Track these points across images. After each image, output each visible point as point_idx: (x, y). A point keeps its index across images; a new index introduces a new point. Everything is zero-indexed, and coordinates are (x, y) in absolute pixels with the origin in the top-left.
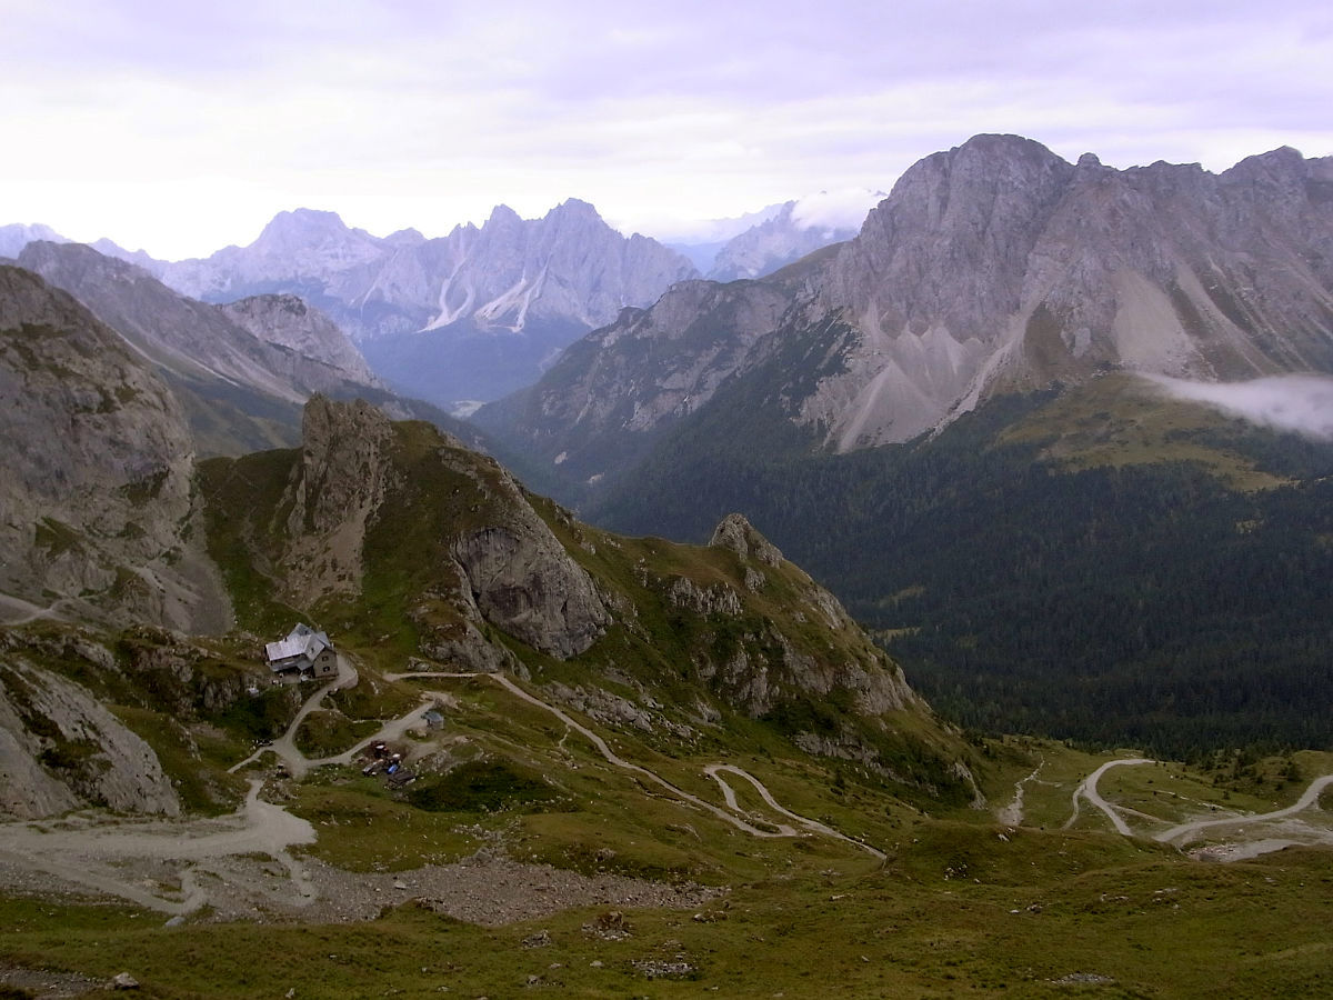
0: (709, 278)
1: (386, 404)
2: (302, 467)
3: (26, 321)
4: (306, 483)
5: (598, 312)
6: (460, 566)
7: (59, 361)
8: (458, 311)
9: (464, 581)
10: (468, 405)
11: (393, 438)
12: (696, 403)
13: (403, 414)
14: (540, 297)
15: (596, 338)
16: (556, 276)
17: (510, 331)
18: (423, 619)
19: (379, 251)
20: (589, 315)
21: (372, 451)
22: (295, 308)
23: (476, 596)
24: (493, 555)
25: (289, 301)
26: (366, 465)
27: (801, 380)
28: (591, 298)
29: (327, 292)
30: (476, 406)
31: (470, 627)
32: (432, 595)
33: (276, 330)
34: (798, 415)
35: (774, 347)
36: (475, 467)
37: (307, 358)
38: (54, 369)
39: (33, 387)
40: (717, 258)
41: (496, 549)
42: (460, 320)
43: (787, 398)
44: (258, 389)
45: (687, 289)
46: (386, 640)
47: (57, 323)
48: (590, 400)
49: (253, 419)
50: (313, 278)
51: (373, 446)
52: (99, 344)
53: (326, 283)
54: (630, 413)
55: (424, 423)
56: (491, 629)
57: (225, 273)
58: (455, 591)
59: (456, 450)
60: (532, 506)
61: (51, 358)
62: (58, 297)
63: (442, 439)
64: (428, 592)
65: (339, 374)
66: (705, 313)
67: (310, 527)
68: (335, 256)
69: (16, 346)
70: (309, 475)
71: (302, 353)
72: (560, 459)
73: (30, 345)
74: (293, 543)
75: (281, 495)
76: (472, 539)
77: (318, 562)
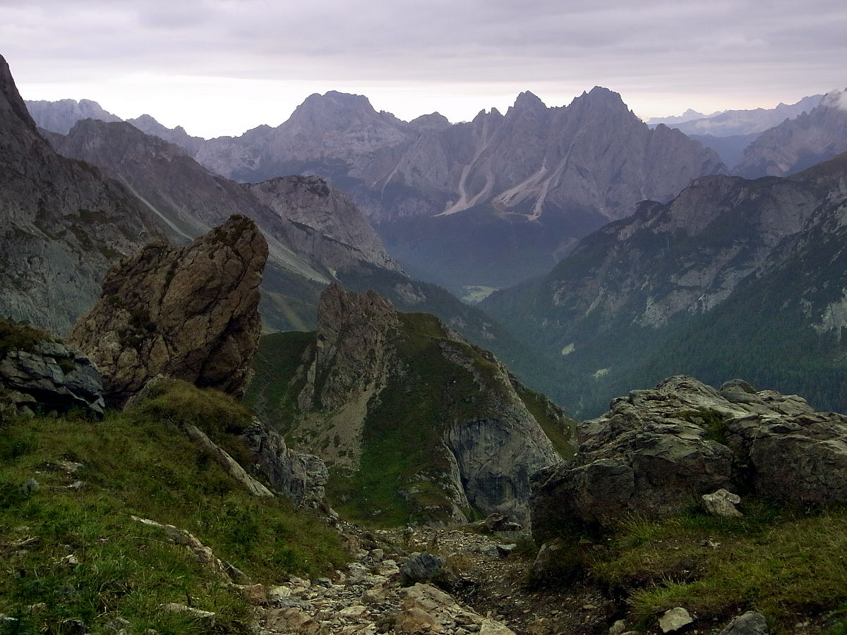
0: (734, 174)
1: (399, 285)
2: (315, 350)
3: (84, 208)
4: (317, 363)
5: (616, 204)
6: (452, 453)
7: (109, 243)
8: (476, 198)
9: (454, 467)
10: (480, 290)
11: (399, 328)
12: (712, 302)
13: (415, 297)
14: (559, 185)
15: (612, 231)
16: (577, 166)
17: (527, 219)
18: (413, 499)
19: (403, 135)
20: (607, 206)
21: (379, 338)
22: (319, 189)
23: (465, 482)
24: (484, 444)
25: (314, 183)
26: (372, 351)
27: (825, 285)
28: (610, 189)
29: (351, 173)
30: (487, 291)
31: (456, 510)
32: (424, 477)
33: (299, 210)
34: (820, 321)
35: (799, 249)
36: (472, 361)
37: (326, 237)
38: (104, 250)
39: (85, 266)
40: (746, 151)
41: (486, 439)
42: (477, 206)
43: (808, 303)
44: (278, 266)
45: (710, 184)
46: (378, 515)
47: (109, 210)
48: (601, 293)
49: (271, 294)
50: (339, 160)
51: (380, 334)
52: (144, 229)
53: (350, 165)
54: (642, 307)
55: (429, 315)
56: (475, 513)
57: (256, 152)
58: (445, 475)
59: (456, 343)
60: (524, 400)
61: (103, 241)
62: (112, 188)
63: (444, 332)
64: (420, 474)
65: (355, 254)
66: (728, 209)
67: (317, 405)
68: (361, 139)
69: (73, 228)
70: (320, 357)
71: (322, 233)
72: (567, 350)
73: (86, 229)
74: (302, 417)
75: (294, 374)
76: (465, 428)
77: (323, 437)
